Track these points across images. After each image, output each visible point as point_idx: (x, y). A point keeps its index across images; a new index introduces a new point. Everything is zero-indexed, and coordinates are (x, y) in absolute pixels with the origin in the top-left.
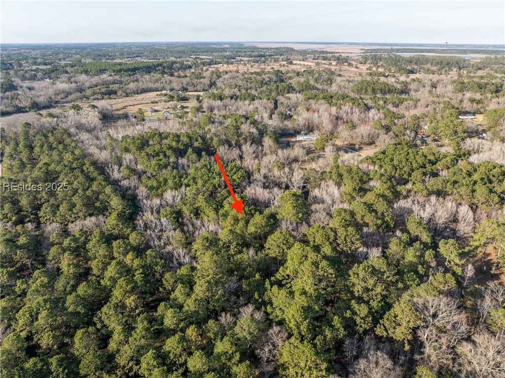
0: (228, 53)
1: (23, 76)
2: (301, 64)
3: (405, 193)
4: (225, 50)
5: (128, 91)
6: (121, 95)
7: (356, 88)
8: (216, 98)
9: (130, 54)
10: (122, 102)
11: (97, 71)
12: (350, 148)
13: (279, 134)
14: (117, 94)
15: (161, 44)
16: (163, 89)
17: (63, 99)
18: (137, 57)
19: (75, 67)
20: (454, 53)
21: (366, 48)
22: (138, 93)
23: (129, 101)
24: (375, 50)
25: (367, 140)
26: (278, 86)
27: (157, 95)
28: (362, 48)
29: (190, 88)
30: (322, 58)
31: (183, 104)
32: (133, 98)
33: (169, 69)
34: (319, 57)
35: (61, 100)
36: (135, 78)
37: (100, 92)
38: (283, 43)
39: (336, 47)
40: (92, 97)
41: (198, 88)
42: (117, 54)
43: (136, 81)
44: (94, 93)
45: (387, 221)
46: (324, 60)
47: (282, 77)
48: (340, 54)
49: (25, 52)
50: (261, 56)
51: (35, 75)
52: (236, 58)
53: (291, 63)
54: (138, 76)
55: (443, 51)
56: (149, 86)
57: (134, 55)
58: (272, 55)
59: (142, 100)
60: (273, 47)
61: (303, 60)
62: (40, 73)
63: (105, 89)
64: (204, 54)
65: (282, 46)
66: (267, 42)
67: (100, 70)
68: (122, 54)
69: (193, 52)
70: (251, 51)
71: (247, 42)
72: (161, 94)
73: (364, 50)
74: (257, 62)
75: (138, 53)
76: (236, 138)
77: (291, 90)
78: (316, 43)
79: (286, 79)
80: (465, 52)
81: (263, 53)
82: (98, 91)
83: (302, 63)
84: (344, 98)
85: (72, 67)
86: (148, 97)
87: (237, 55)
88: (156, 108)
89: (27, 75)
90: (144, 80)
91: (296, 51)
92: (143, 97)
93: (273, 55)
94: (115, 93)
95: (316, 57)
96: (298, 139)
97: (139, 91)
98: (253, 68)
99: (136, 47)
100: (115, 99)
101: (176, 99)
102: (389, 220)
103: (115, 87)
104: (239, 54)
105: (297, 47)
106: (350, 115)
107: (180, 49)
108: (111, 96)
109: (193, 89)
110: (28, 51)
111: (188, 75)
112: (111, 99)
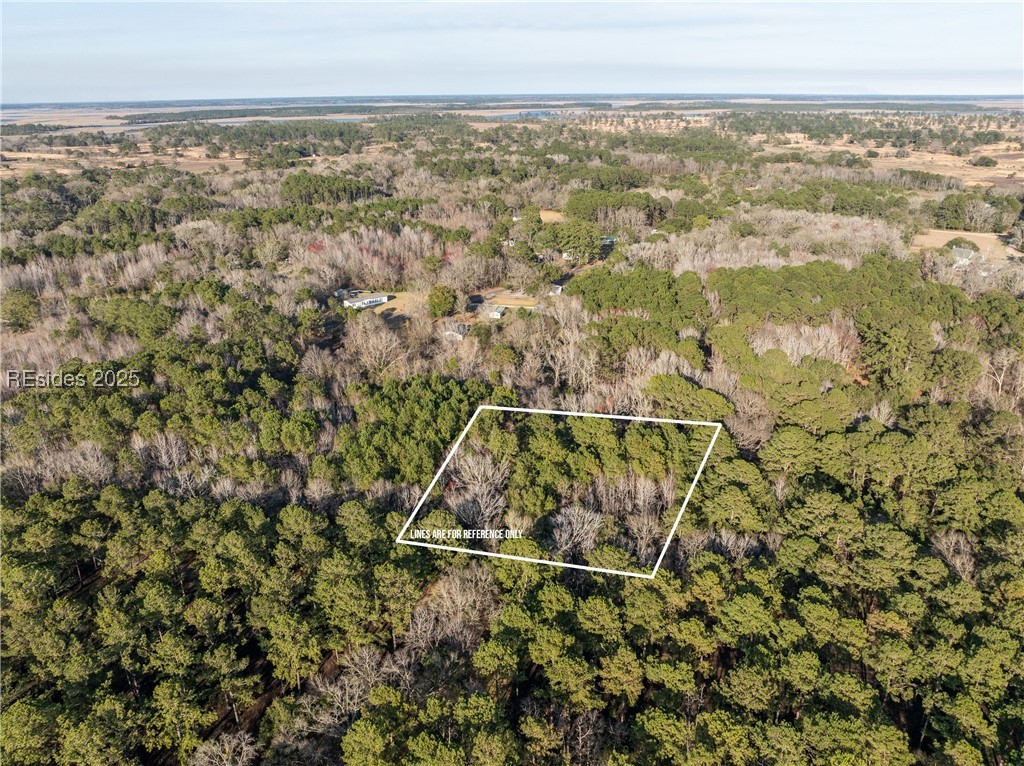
21: (119, 115)
24: (146, 117)
73: (116, 117)
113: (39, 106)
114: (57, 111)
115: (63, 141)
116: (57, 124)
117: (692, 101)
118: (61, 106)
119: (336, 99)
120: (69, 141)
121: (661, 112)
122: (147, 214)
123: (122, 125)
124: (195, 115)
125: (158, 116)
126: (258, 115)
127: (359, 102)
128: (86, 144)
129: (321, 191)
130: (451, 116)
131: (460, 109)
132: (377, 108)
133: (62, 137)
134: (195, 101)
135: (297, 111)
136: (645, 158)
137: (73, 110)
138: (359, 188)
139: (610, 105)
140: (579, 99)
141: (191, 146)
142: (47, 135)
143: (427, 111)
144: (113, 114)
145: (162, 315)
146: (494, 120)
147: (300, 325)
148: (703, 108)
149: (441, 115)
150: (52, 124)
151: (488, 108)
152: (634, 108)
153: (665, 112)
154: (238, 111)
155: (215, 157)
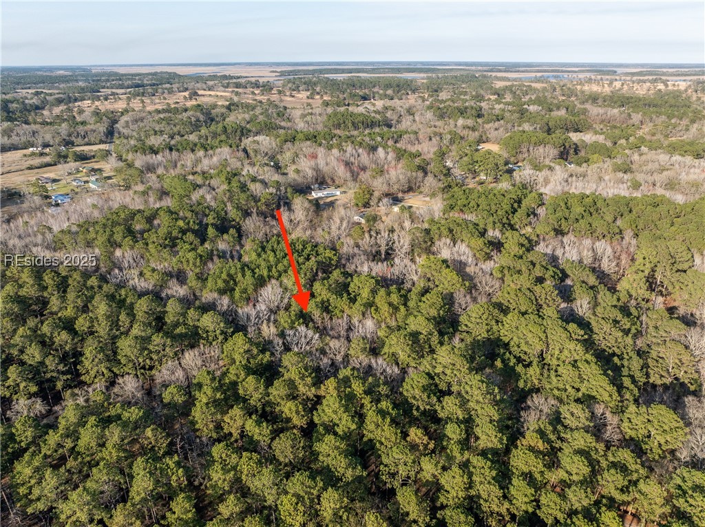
0: (80, 83)
2: (210, 95)
7: (331, 122)
16: (27, 145)
20: (388, 73)
21: (279, 70)
24: (291, 72)
27: (25, 155)
28: (272, 70)
29: (78, 141)
38: (151, 65)
39: (234, 70)
46: (237, 88)
50: (141, 86)
52: (101, 90)
53: (196, 94)
55: (373, 71)
58: (156, 84)
61: (209, 90)
64: (43, 86)
65: (159, 69)
69: (18, 84)
70: (117, 80)
72: (33, 154)
73: (276, 72)
74: (143, 95)
77: (245, 131)
78: (201, 65)
80: (399, 71)
81: (139, 82)
84: (333, 137)
87: (98, 86)
91: (185, 76)
93: (159, 84)
95: (225, 84)
98: (147, 105)
104: (101, 84)
105: (179, 71)
109: (83, 142)
113: (239, 64)
114: (248, 67)
115: (234, 85)
116: (239, 75)
117: (687, 70)
118: (251, 64)
119: (416, 63)
120: (238, 86)
121: (651, 78)
122: (238, 131)
123: (276, 76)
124: (321, 71)
125: (299, 71)
126: (359, 72)
127: (431, 65)
128: (246, 88)
129: (347, 122)
130: (485, 77)
131: (497, 72)
132: (439, 69)
133: (234, 83)
134: (327, 62)
135: (384, 71)
136: (601, 111)
137: (256, 67)
138: (373, 122)
139: (616, 72)
140: (593, 66)
141: (303, 91)
142: (227, 81)
143: (472, 73)
144: (274, 70)
145: (189, 188)
146: (515, 80)
147: (260, 200)
148: (694, 75)
149: (477, 75)
150: (236, 75)
151: (518, 71)
152: (633, 74)
153: (655, 77)
154: (348, 69)
155: (312, 98)
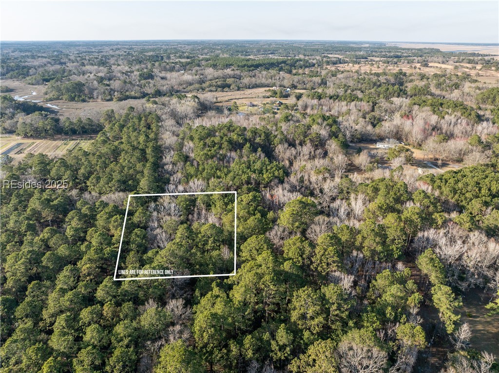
0: (362, 53)
1: (165, 67)
2: (437, 67)
3: (440, 222)
4: (360, 49)
5: (241, 85)
6: (233, 89)
7: (481, 96)
8: (315, 97)
9: (266, 51)
10: (231, 95)
11: (224, 65)
12: (432, 163)
13: (357, 138)
14: (230, 87)
15: (301, 42)
16: (274, 85)
17: (184, 89)
18: (272, 53)
19: (209, 61)
22: (249, 88)
23: (238, 94)
25: (456, 156)
26: (388, 89)
27: (265, 91)
29: (299, 86)
30: (468, 61)
31: (281, 101)
32: (243, 92)
33: (290, 66)
34: (463, 59)
35: (183, 90)
36: (253, 74)
37: (216, 84)
40: (207, 89)
41: (308, 86)
42: (254, 50)
43: (254, 76)
44: (210, 86)
45: (393, 249)
46: (469, 63)
47: (403, 79)
48: (492, 57)
49: (181, 47)
50: (397, 57)
51: (174, 67)
52: (368, 58)
53: (426, 65)
54: (257, 72)
56: (262, 82)
57: (269, 52)
58: (409, 56)
59: (249, 94)
60: (417, 48)
61: (443, 63)
62: (178, 66)
63: (221, 82)
64: (337, 53)
65: (427, 46)
66: (414, 43)
67: (227, 65)
68: (259, 51)
69: (327, 51)
70: (388, 52)
71: (391, 42)
72: (269, 90)
74: (388, 63)
75: (274, 50)
76: (302, 138)
77: (401, 93)
79: (406, 82)
81: (399, 54)
82: (214, 83)
83: (439, 65)
84: (456, 106)
85: (207, 61)
86: (256, 92)
87: (371, 55)
88: (255, 103)
89: (168, 66)
90: (260, 75)
91: (441, 52)
92: (252, 91)
93: (411, 56)
94: (229, 86)
95: (460, 60)
96: (377, 147)
97: (251, 87)
98: (379, 69)
99: (276, 45)
100: (227, 92)
101: (278, 96)
102: (395, 249)
103: (229, 81)
104: (374, 54)
105: (444, 49)
106: (452, 126)
107: (317, 47)
108: (225, 90)
109: (301, 87)
110: (183, 46)
111: (307, 73)
112: (223, 91)
